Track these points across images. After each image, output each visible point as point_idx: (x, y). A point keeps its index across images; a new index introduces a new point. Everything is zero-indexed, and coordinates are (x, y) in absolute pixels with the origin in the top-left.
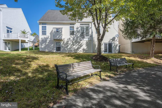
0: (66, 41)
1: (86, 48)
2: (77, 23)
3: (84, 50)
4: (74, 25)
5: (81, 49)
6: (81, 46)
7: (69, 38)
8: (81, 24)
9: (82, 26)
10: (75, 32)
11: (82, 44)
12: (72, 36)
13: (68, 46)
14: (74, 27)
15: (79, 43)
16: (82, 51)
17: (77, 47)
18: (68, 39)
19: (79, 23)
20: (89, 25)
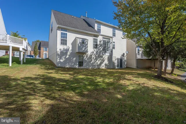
0: (89, 55)
1: (108, 63)
2: (100, 36)
3: (106, 65)
4: (97, 37)
5: (103, 64)
6: (103, 61)
7: (92, 51)
8: (103, 38)
9: (104, 39)
10: (99, 45)
11: (104, 59)
12: (96, 50)
13: (91, 61)
14: (97, 39)
15: (102, 57)
16: (104, 66)
17: (100, 62)
18: (91, 53)
19: (102, 36)
20: (110, 39)
